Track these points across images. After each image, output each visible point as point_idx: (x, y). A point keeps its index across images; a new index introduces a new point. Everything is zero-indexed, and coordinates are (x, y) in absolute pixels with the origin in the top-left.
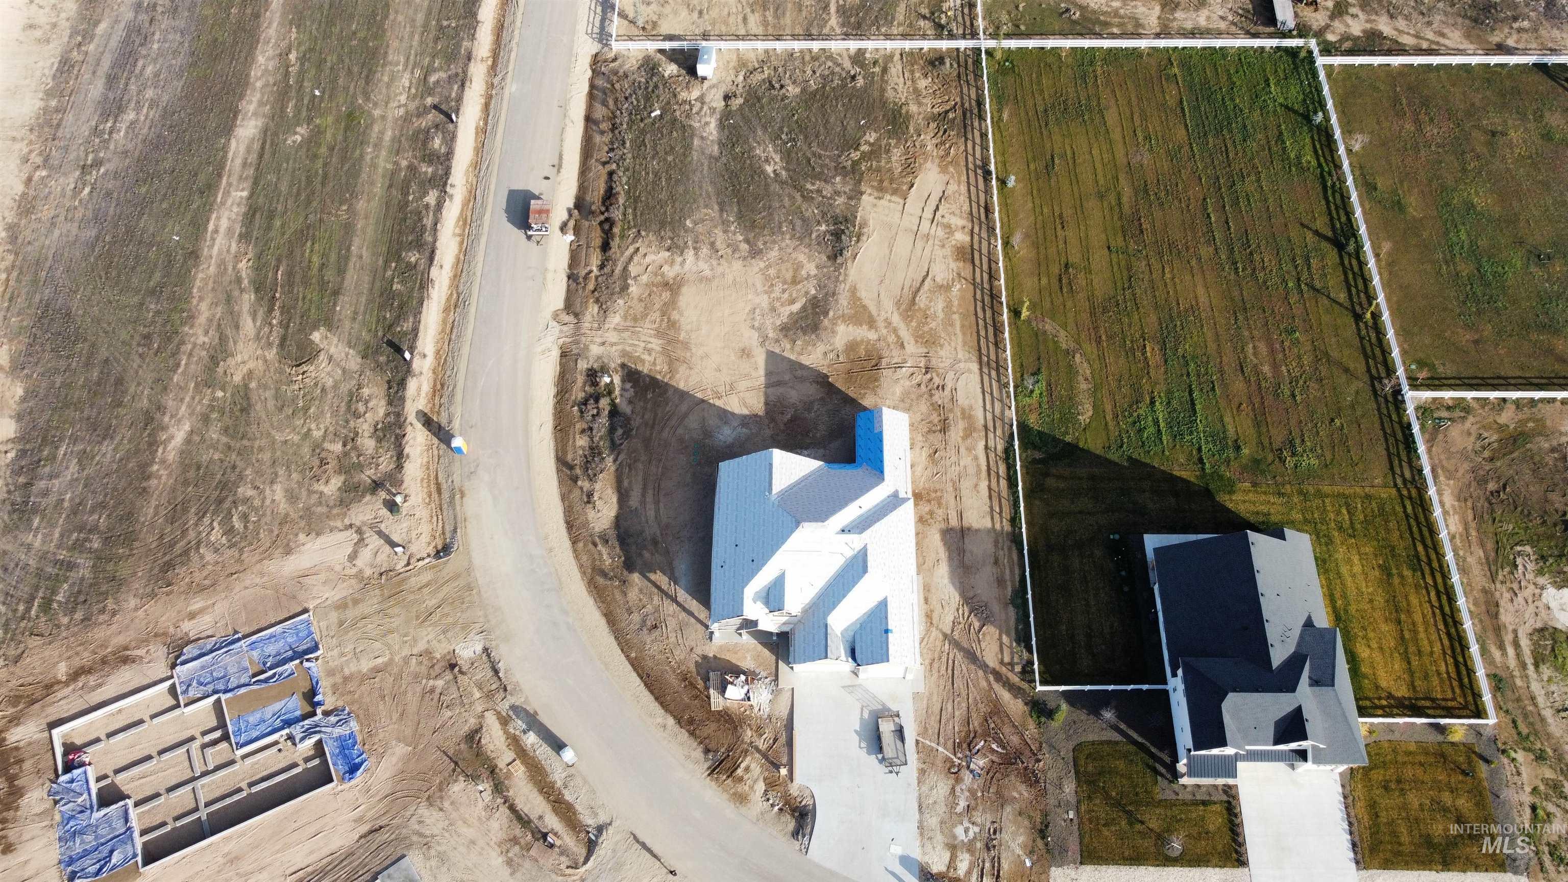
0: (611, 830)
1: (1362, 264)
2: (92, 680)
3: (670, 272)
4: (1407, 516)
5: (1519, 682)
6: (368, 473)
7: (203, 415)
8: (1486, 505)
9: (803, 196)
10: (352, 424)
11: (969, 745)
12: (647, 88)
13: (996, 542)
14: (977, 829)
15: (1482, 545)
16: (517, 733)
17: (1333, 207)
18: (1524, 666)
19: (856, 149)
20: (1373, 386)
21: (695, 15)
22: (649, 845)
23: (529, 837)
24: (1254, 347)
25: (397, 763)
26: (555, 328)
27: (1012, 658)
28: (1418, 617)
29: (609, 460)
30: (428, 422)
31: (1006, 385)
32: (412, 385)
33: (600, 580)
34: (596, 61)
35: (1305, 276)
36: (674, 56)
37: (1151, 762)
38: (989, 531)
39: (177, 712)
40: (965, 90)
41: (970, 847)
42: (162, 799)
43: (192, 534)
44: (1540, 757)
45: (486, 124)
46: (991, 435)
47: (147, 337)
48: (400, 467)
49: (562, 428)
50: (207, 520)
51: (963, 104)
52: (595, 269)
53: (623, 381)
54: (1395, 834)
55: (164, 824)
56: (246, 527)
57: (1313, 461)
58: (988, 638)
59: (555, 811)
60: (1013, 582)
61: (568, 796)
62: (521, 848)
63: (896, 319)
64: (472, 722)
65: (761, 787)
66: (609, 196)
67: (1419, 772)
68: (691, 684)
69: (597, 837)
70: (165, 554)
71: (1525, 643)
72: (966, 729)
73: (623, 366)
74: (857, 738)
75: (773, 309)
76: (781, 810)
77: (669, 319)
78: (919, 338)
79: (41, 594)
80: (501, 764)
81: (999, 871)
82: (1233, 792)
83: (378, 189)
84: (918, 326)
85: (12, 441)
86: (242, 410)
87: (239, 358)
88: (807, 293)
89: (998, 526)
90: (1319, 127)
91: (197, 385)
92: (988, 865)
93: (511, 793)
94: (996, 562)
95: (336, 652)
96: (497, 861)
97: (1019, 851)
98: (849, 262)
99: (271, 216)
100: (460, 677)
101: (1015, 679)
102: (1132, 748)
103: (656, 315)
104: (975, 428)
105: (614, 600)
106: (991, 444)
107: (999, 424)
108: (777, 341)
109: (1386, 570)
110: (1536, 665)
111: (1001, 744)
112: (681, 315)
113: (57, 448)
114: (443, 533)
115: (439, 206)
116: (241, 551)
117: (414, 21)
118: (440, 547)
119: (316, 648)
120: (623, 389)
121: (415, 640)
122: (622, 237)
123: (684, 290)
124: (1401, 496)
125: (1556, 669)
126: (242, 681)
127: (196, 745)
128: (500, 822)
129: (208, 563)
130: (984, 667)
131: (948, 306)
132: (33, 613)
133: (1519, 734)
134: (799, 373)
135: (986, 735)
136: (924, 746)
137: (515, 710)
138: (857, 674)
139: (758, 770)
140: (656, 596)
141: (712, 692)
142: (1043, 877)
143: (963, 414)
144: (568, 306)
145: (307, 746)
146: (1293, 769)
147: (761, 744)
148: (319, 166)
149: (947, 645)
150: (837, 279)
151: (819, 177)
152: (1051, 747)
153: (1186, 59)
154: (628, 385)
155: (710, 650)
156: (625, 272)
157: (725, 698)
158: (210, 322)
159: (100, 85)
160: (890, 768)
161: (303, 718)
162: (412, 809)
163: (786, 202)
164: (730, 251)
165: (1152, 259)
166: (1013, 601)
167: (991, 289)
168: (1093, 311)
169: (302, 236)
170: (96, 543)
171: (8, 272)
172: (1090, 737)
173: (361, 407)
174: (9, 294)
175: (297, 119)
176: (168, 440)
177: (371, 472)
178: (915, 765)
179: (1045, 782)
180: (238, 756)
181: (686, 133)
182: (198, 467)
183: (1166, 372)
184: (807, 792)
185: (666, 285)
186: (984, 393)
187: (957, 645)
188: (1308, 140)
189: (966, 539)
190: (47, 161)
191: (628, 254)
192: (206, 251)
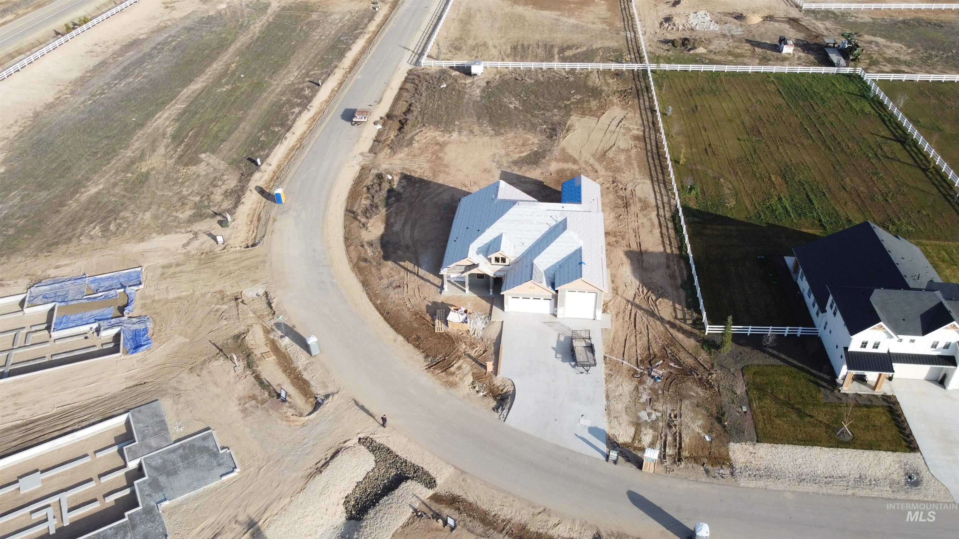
0: (336, 397)
1: (920, 150)
3: (441, 139)
6: (213, 209)
7: (114, 183)
9: (532, 116)
10: (211, 189)
11: (650, 362)
12: (439, 79)
13: (668, 258)
14: (659, 414)
16: (276, 338)
19: (569, 100)
21: (473, 58)
22: (367, 406)
23: (266, 394)
25: (174, 347)
26: (361, 158)
27: (684, 316)
29: (383, 211)
30: (261, 191)
31: (672, 189)
32: (257, 175)
33: (363, 264)
34: (410, 73)
35: (880, 152)
36: (457, 68)
37: (812, 378)
38: (661, 253)
39: (20, 314)
40: (638, 83)
41: (653, 425)
43: (79, 230)
45: (339, 88)
46: (661, 210)
47: (96, 153)
48: (236, 206)
49: (354, 195)
50: (92, 225)
51: (636, 88)
52: (392, 137)
53: (401, 179)
56: (117, 229)
57: (910, 228)
58: (663, 304)
59: (293, 384)
60: (682, 277)
61: (306, 376)
62: (257, 402)
63: (592, 161)
64: (242, 328)
65: (470, 379)
66: (409, 111)
68: (421, 317)
69: (323, 400)
70: (55, 238)
72: (647, 352)
73: (402, 173)
74: (554, 352)
75: (508, 155)
76: (485, 396)
77: (437, 156)
78: (607, 169)
80: (257, 352)
81: (680, 444)
82: (893, 400)
83: (265, 106)
84: (608, 165)
86: (140, 182)
87: (149, 162)
88: (531, 150)
89: (669, 251)
90: (872, 99)
91: (116, 171)
92: (669, 438)
93: (260, 368)
94: (668, 267)
95: (153, 288)
96: (234, 408)
97: (698, 430)
98: (561, 140)
99: (196, 113)
100: (241, 305)
101: (688, 328)
102: (793, 369)
103: (429, 155)
104: (649, 207)
105: (371, 272)
106: (661, 212)
107: (666, 205)
108: (509, 167)
111: (677, 362)
112: (446, 154)
113: (11, 192)
114: (255, 238)
115: (300, 113)
116: (110, 239)
117: (308, 56)
118: (250, 244)
119: (140, 284)
120: (400, 182)
121: (214, 285)
122: (414, 126)
123: (449, 146)
126: (76, 298)
127: (25, 331)
128: (245, 385)
129: (83, 244)
130: (661, 320)
131: (628, 159)
134: (523, 180)
135: (664, 357)
136: (611, 360)
137: (278, 325)
138: (556, 316)
139: (469, 368)
140: (403, 273)
141: (437, 321)
142: (722, 450)
143: (640, 200)
144: (371, 150)
145: (108, 334)
146: (945, 388)
147: (473, 353)
148: (233, 99)
149: (630, 306)
150: (553, 145)
151: (543, 109)
152: (722, 366)
153: (779, 76)
154: (403, 181)
155: (439, 299)
156: (412, 139)
157: (446, 323)
158: (138, 148)
159: (118, 70)
160: (581, 369)
161: (112, 318)
162: (175, 374)
163: (521, 117)
164: (482, 133)
165: (769, 144)
166: (683, 286)
167: (658, 152)
168: (730, 163)
169: (212, 120)
170: (11, 232)
171: (25, 127)
172: (756, 362)
173: (220, 183)
174: (20, 135)
175: (227, 84)
176: (85, 192)
177: (215, 209)
178: (603, 369)
179: (718, 387)
180: (52, 339)
181: (461, 93)
182: (99, 203)
183: (788, 187)
184: (509, 382)
185: (437, 144)
186: (655, 192)
187: (639, 307)
188: (866, 104)
189: (644, 256)
190: (72, 93)
191: (415, 132)
192: (149, 124)
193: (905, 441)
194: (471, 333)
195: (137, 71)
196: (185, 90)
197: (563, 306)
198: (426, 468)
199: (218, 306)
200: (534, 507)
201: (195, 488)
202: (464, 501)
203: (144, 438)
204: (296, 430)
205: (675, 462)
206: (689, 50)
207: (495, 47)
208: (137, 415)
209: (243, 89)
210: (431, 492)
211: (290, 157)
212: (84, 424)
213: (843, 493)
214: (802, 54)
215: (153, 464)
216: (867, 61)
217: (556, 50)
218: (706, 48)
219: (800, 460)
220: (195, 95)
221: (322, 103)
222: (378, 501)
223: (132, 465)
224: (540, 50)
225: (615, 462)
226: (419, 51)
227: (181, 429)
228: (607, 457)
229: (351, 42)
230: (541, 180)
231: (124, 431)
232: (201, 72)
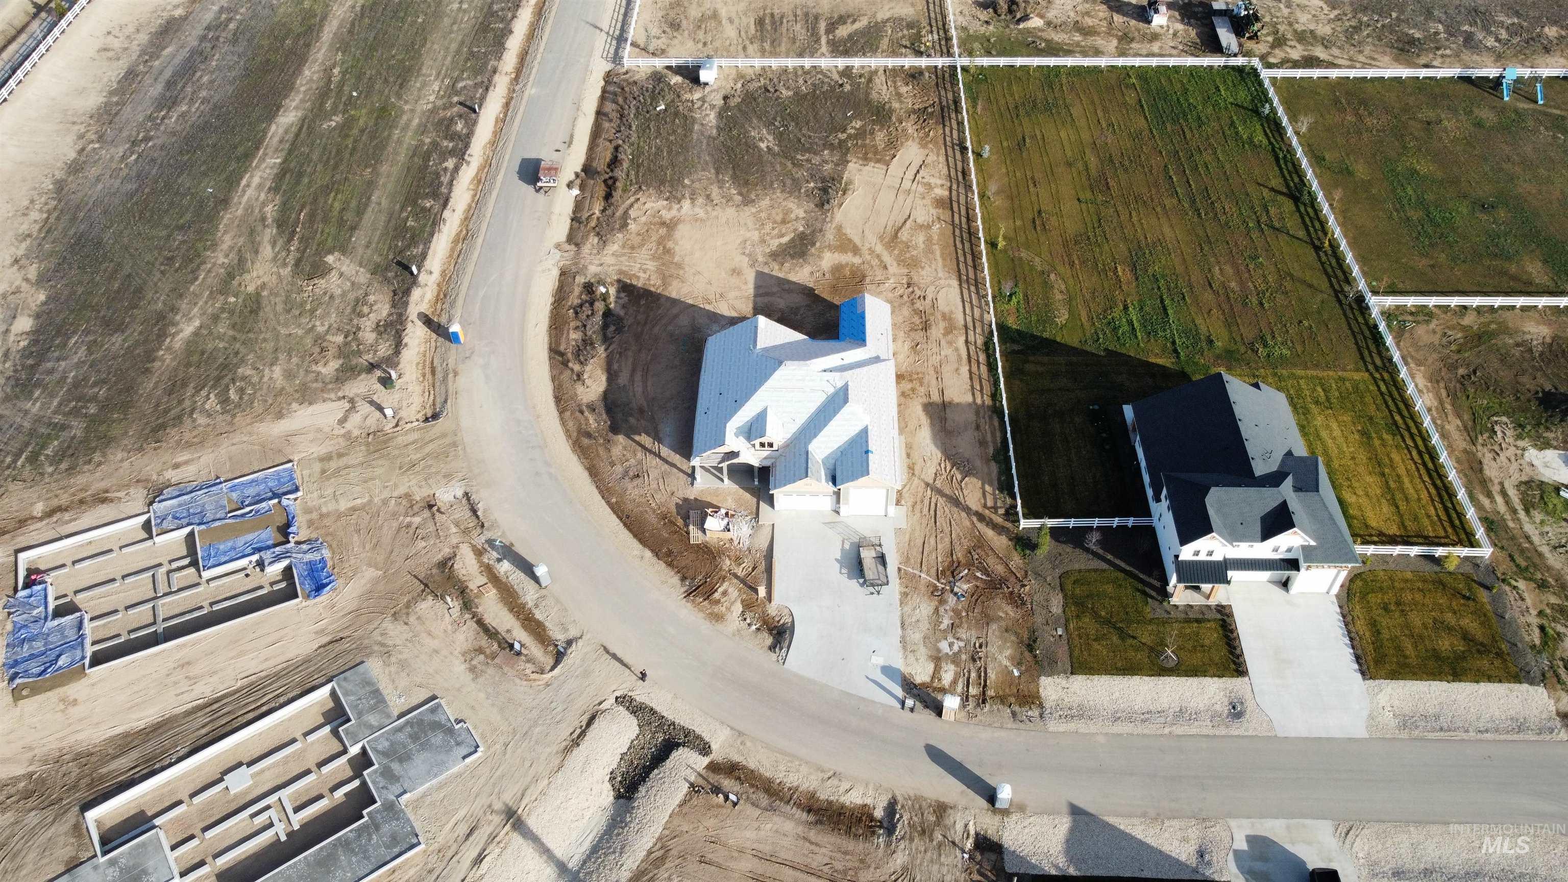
0: (580, 643)
1: (1317, 211)
2: (67, 516)
3: (667, 215)
4: (1382, 394)
5: (1511, 524)
6: (366, 357)
7: (213, 315)
8: (1458, 385)
9: (793, 164)
10: (355, 322)
11: (952, 573)
12: (653, 92)
13: (977, 413)
14: (962, 644)
15: (1459, 416)
16: (491, 562)
17: (1286, 173)
18: (1514, 511)
19: (844, 131)
20: (1337, 297)
21: (700, 45)
22: (619, 655)
23: (496, 646)
24: (1220, 269)
25: (365, 585)
26: (558, 254)
27: (996, 503)
28: (1402, 471)
29: (601, 350)
30: (428, 321)
31: (986, 296)
32: (416, 293)
33: (586, 441)
34: (608, 77)
35: (1264, 218)
36: (680, 70)
37: (1140, 586)
38: (970, 405)
39: (149, 543)
40: (943, 93)
41: (955, 659)
42: (119, 616)
43: (187, 403)
44: (1542, 585)
45: (506, 115)
46: (971, 333)
47: (171, 259)
48: (397, 352)
49: (557, 325)
50: (204, 393)
51: (941, 103)
52: (597, 212)
53: (618, 292)
54: (1399, 649)
55: (118, 635)
56: (241, 398)
57: (1285, 351)
58: (970, 486)
59: (525, 627)
60: (994, 442)
61: (539, 615)
62: (486, 657)
63: (879, 249)
64: (447, 551)
65: (738, 608)
66: (614, 162)
67: (1418, 597)
68: (671, 522)
69: (565, 649)
70: (158, 418)
71: (1512, 493)
72: (949, 559)
73: (619, 281)
74: (838, 565)
75: (763, 241)
76: (758, 629)
77: (664, 247)
78: (901, 262)
79: (30, 449)
80: (472, 586)
81: (985, 681)
82: (1227, 611)
83: (402, 158)
84: (900, 254)
85: (27, 333)
86: (251, 312)
87: (255, 274)
88: (795, 230)
89: (979, 401)
90: (1267, 117)
91: (211, 292)
92: (973, 675)
93: (480, 610)
94: (978, 427)
95: (315, 494)
96: (459, 668)
97: (1006, 662)
98: (836, 209)
99: (300, 175)
100: (437, 515)
101: (999, 520)
102: (1121, 575)
103: (653, 245)
104: (955, 328)
105: (598, 455)
106: (971, 338)
107: (978, 324)
108: (766, 263)
109: (1364, 433)
110: (1527, 511)
111: (985, 572)
112: (677, 244)
113: (69, 338)
114: (434, 405)
115: (457, 169)
116: (234, 416)
117: (448, 48)
118: (429, 415)
119: (297, 489)
120: (617, 297)
121: (396, 485)
122: (625, 190)
123: (680, 227)
124: (1374, 378)
125: (1548, 513)
126: (218, 516)
127: (163, 570)
128: (467, 634)
129: (199, 425)
130: (967, 510)
131: (929, 240)
132: (19, 463)
133: (1518, 566)
134: (786, 287)
135: (970, 565)
136: (906, 573)
137: (490, 542)
138: (838, 513)
139: (736, 593)
140: (640, 454)
141: (691, 527)
142: (1032, 686)
143: (944, 316)
144: (570, 239)
145: (275, 570)
146: (1287, 591)
147: (740, 572)
148: (350, 142)
149: (929, 492)
150: (824, 220)
151: (809, 150)
152: (1037, 575)
153: (1143, 73)
154: (623, 295)
155: (692, 493)
156: (626, 214)
157: (704, 531)
158: (231, 248)
159: (159, 88)
160: (871, 589)
161: (275, 546)
162: (376, 624)
163: (778, 167)
164: (724, 201)
165: (1120, 208)
166: (995, 458)
167: (969, 228)
168: (1065, 244)
169: (327, 189)
170: (93, 409)
171: (49, 212)
172: (1077, 566)
173: (366, 310)
174: (47, 228)
175: (334, 111)
176: (177, 333)
177: (369, 357)
178: (897, 587)
179: (1032, 603)
180: (204, 580)
181: (688, 121)
182: (203, 353)
183: (1137, 287)
184: (786, 611)
185: (663, 224)
186: (963, 301)
187: (940, 492)
188: (1258, 127)
189: (948, 411)
190: (101, 138)
191: (629, 202)
192: (236, 200)
193: (1235, 663)
194: (736, 543)
195: (189, 89)
196: (273, 127)
197: (847, 503)
198: (698, 731)
199: (408, 519)
200: (823, 771)
201: (436, 776)
202: (744, 768)
203: (360, 715)
204: (540, 691)
205: (978, 705)
206: (1019, 21)
207: (731, 21)
208: (344, 684)
209: (361, 122)
210: (706, 761)
211: (456, 254)
212: (282, 700)
213: (1159, 732)
214: (1180, 27)
215: (380, 747)
216: (1270, 39)
217: (822, 26)
218: (1041, 16)
219: (1117, 694)
220: (290, 137)
221: (485, 146)
222: (647, 774)
223: (354, 750)
224: (799, 26)
225: (912, 710)
226: (617, 33)
227: (403, 700)
228: (903, 704)
229: (510, 15)
230: (811, 285)
231: (331, 704)
232: (288, 88)
